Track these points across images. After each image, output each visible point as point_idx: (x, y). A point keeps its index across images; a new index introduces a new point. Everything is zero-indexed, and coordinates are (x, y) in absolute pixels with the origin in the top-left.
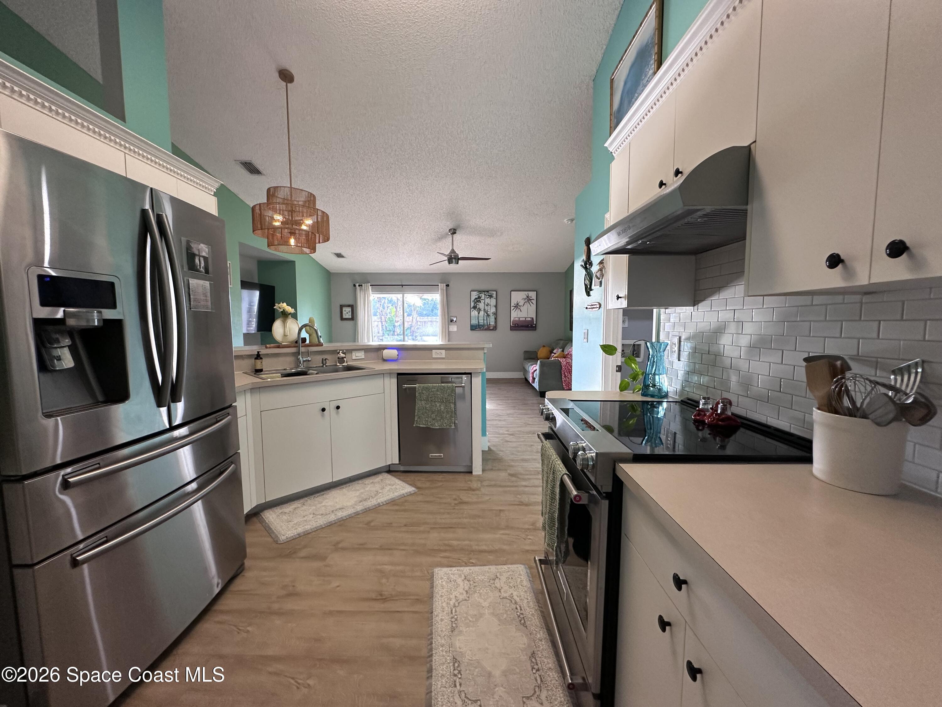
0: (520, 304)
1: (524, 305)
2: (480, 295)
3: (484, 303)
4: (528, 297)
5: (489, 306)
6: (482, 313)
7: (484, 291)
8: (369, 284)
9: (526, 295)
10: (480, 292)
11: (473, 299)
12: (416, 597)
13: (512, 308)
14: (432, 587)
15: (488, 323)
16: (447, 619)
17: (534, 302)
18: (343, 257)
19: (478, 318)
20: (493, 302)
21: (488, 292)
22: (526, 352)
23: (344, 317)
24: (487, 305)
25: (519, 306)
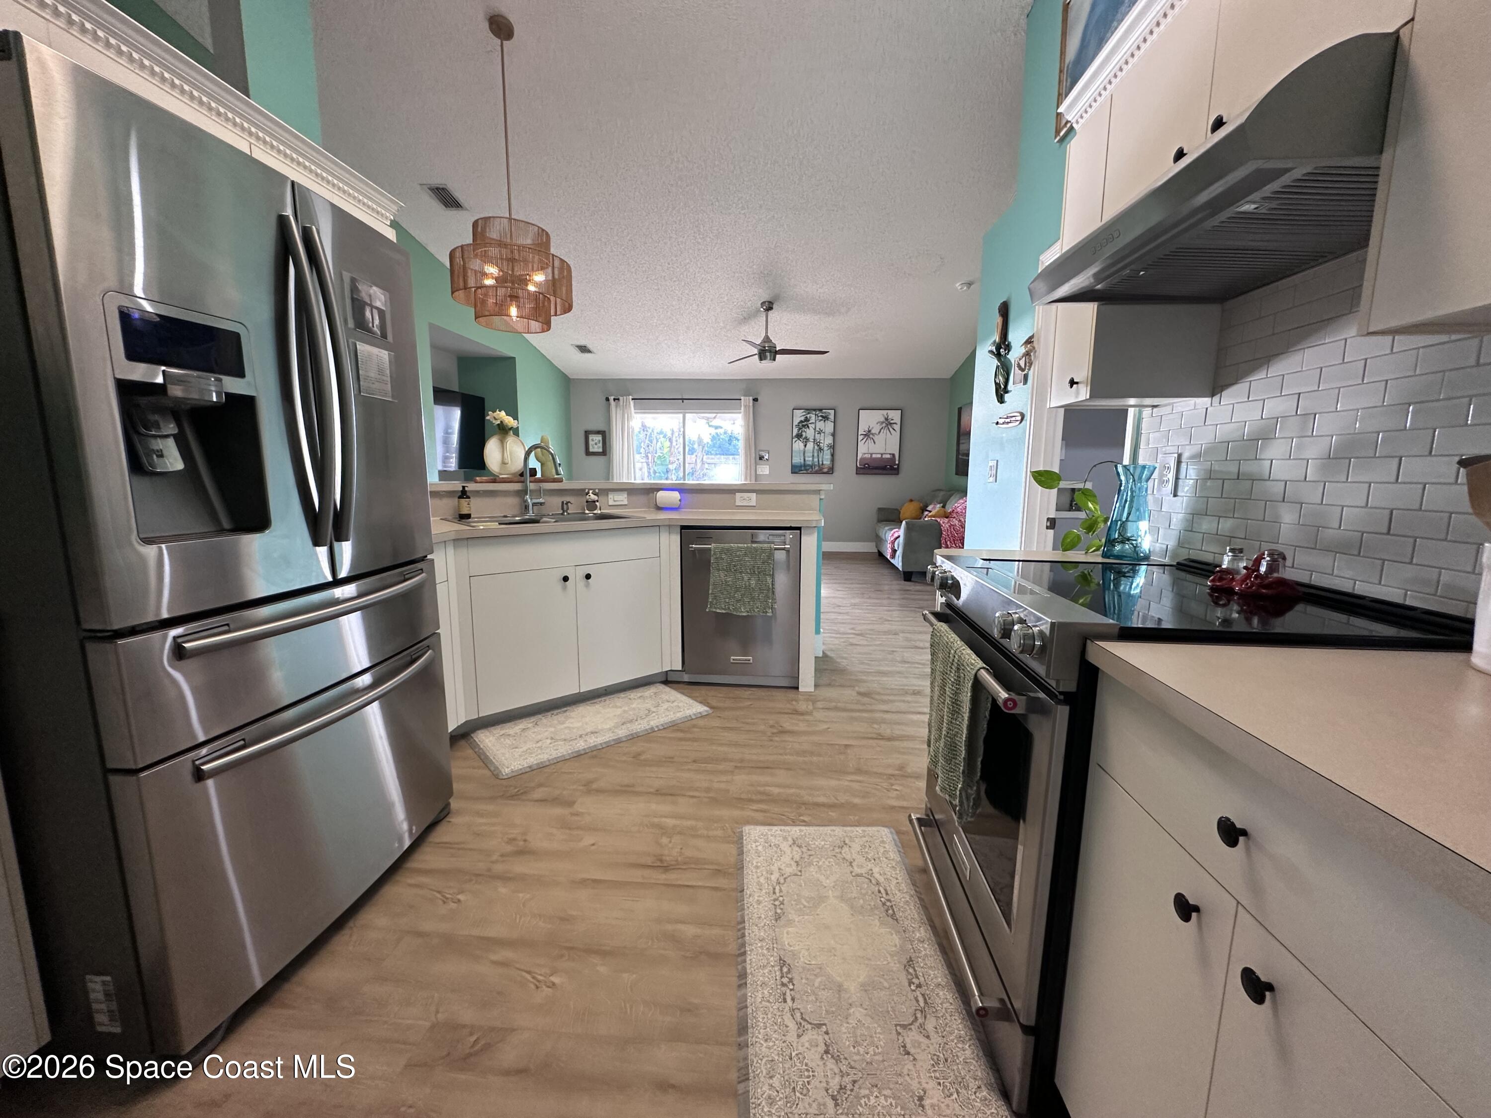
0: (873, 431)
2: (808, 416)
3: (815, 429)
4: (887, 419)
5: (822, 434)
6: (810, 445)
7: (815, 410)
8: (631, 397)
9: (883, 415)
10: (809, 410)
11: (796, 423)
12: (716, 867)
13: (860, 438)
14: (741, 853)
15: (821, 463)
16: (767, 902)
17: (897, 427)
18: (589, 351)
20: (829, 427)
21: (821, 410)
22: (880, 510)
23: (591, 450)
24: (819, 433)
25: (872, 434)
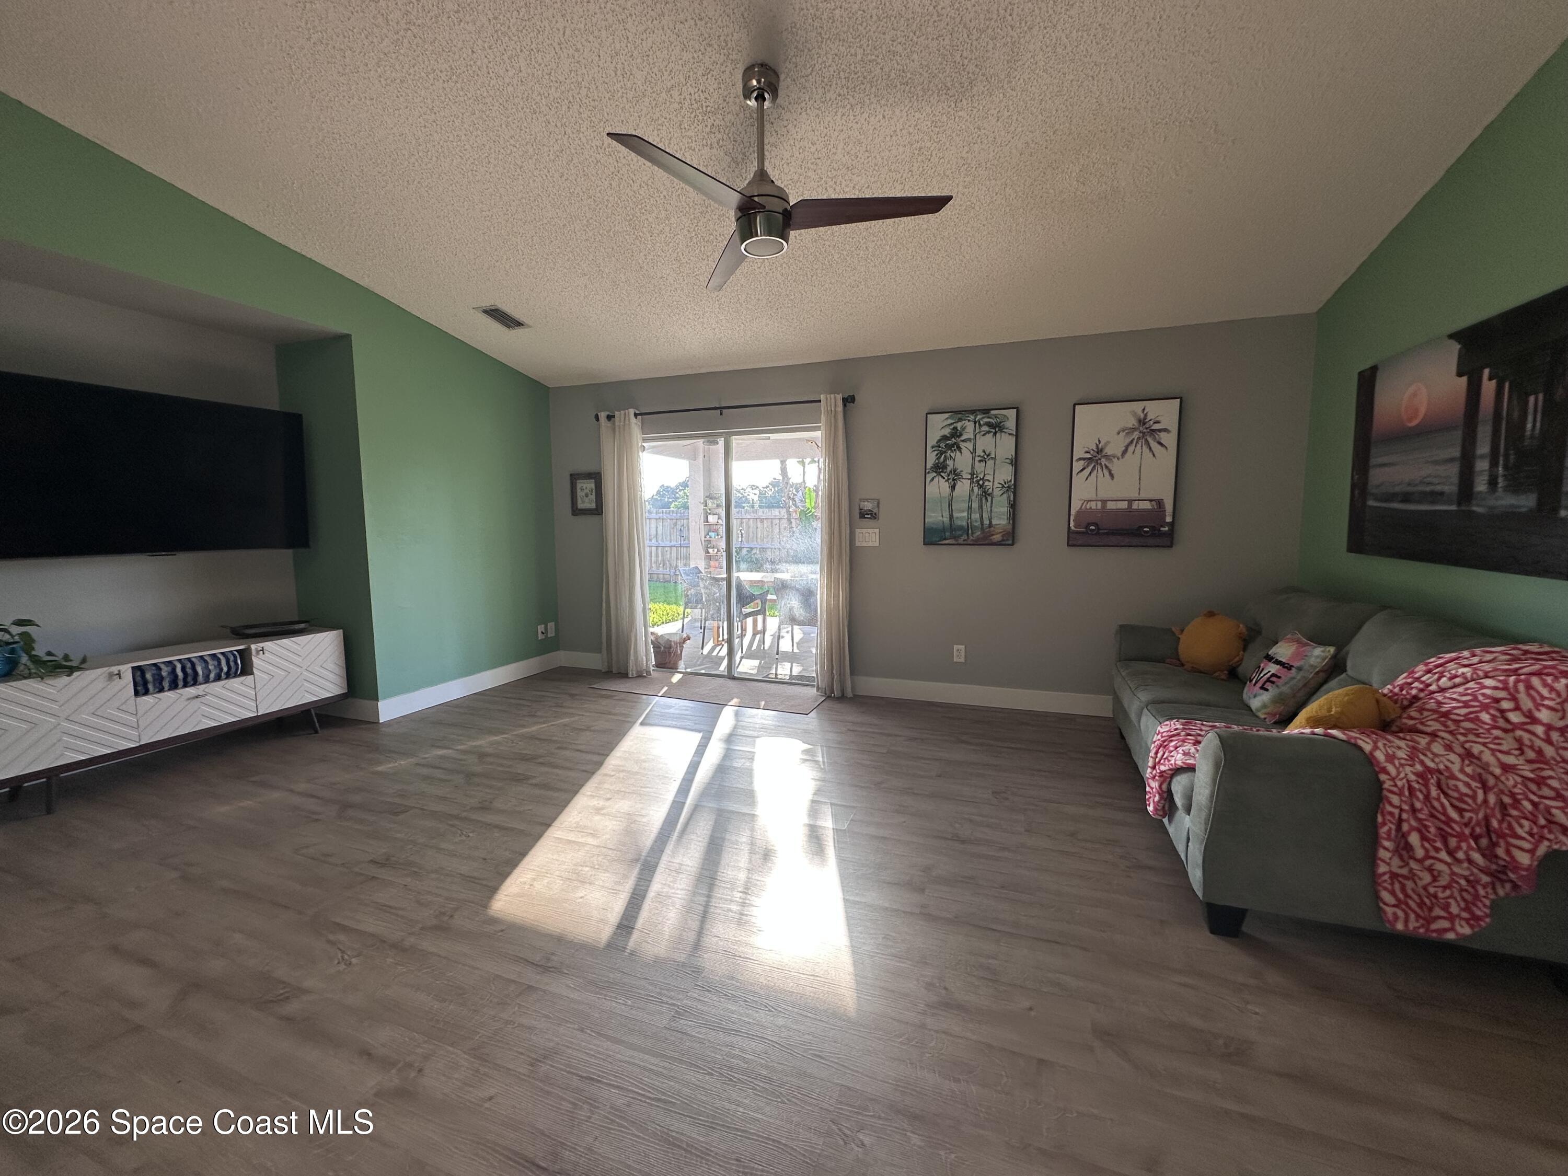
0: (1108, 451)
1: (1125, 452)
2: (959, 425)
3: (974, 452)
4: (1142, 422)
5: (990, 462)
6: (963, 486)
7: (973, 412)
8: (632, 411)
9: (1134, 414)
10: (960, 413)
11: (932, 441)
13: (1077, 466)
15: (986, 522)
17: (1170, 440)
18: (519, 324)
19: (950, 505)
20: (1004, 446)
21: (986, 411)
22: (1125, 630)
23: (581, 506)
24: (983, 460)
25: (1107, 457)
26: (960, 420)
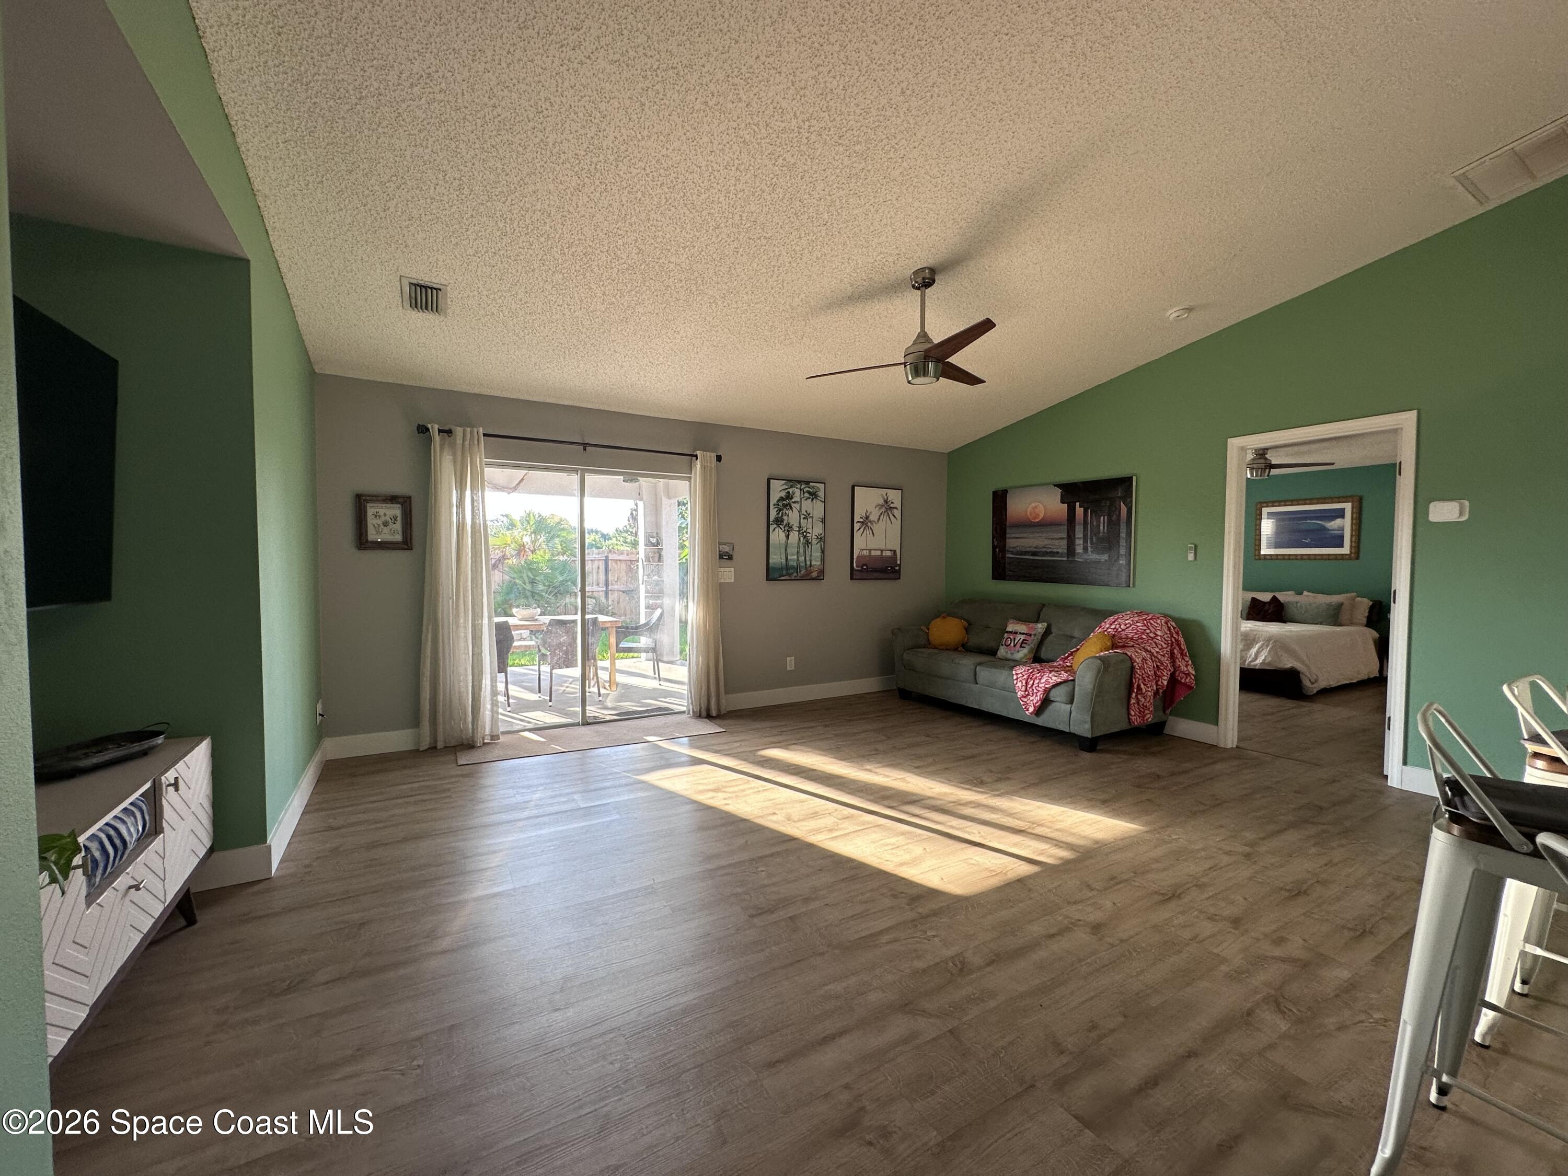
0: (872, 518)
1: (879, 519)
2: (791, 490)
3: (800, 511)
4: (886, 502)
5: (810, 520)
6: (794, 536)
7: (799, 482)
8: (480, 432)
9: (882, 495)
10: (792, 482)
11: (774, 500)
13: (857, 526)
17: (897, 513)
19: (786, 550)
20: (817, 509)
21: (807, 483)
23: (372, 535)
24: (805, 518)
25: (870, 521)
26: (792, 487)
